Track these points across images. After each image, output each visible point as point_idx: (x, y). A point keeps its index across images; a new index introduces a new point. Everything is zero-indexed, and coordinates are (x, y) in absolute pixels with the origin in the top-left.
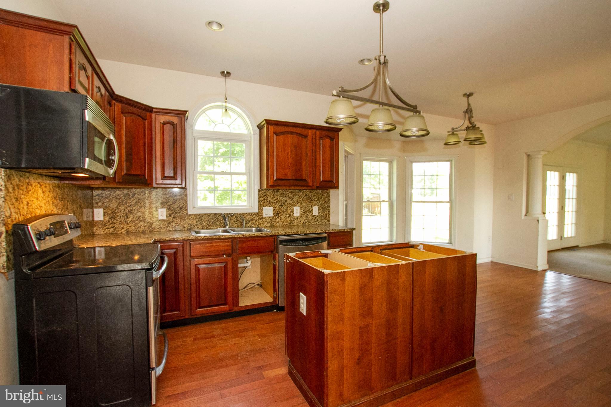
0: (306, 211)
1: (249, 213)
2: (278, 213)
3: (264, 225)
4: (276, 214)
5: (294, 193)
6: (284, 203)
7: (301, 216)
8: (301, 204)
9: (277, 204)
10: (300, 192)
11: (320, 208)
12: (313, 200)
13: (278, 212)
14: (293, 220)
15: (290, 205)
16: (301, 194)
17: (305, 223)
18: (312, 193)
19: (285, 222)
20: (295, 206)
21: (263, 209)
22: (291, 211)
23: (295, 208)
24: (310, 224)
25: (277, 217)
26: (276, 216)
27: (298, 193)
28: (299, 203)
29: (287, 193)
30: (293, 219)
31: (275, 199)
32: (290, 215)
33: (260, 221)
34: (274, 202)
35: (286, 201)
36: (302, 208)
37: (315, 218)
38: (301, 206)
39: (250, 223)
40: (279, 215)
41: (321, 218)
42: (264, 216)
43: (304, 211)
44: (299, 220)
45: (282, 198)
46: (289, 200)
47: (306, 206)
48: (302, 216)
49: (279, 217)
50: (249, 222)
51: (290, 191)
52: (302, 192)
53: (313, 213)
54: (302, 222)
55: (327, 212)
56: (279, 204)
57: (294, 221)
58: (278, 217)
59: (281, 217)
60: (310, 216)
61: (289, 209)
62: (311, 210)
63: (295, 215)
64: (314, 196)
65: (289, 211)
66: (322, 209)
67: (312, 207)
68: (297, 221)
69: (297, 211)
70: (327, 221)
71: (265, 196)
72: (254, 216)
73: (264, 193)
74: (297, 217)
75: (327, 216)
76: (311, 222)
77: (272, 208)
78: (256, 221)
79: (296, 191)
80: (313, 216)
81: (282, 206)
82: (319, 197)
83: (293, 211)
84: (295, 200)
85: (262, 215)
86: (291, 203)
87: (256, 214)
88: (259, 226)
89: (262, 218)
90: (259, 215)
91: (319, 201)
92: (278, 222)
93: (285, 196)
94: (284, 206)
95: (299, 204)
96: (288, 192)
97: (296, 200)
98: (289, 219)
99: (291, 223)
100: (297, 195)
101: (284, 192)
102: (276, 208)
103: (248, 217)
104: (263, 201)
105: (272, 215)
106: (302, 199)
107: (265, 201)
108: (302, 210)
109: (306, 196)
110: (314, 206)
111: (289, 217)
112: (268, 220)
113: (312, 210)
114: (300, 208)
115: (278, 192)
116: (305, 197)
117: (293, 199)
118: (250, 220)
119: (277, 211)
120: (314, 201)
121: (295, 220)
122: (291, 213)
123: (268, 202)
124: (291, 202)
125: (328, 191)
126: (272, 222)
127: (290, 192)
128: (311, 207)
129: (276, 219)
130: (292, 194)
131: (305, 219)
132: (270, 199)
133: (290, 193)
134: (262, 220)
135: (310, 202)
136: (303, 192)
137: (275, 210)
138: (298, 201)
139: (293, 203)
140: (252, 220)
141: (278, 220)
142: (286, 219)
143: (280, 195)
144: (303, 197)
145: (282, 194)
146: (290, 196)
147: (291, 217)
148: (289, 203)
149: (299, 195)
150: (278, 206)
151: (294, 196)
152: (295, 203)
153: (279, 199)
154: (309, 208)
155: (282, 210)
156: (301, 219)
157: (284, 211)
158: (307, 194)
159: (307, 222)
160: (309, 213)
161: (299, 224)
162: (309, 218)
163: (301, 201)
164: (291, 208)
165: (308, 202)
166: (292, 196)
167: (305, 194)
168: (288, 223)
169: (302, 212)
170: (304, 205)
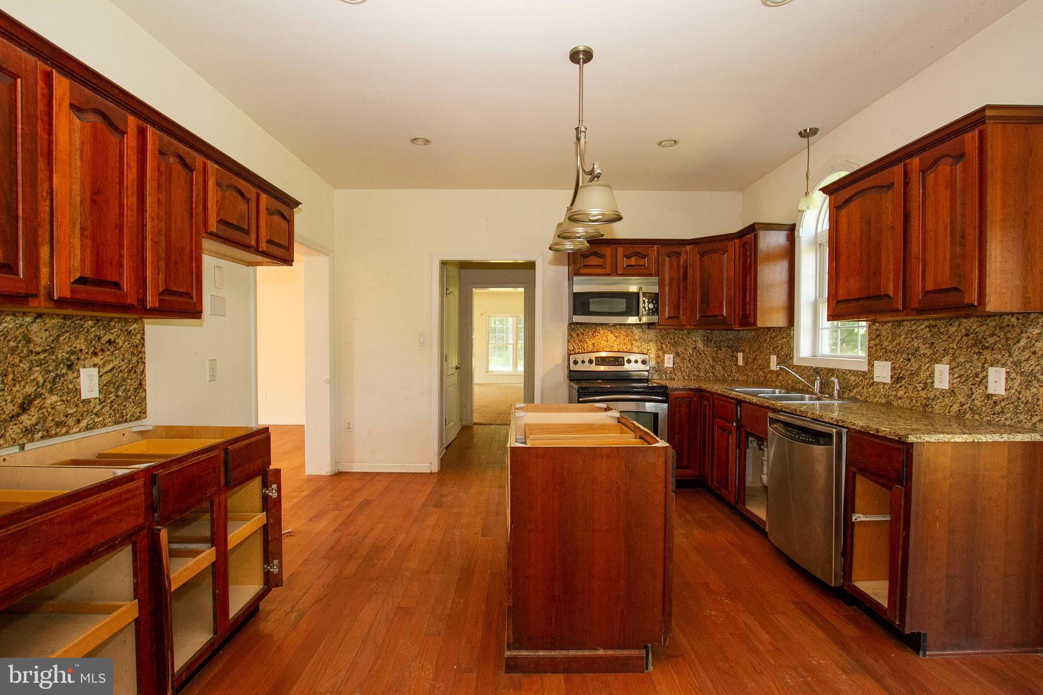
0: (966, 380)
1: (854, 371)
2: (901, 378)
3: (876, 400)
4: (897, 379)
5: (935, 330)
6: (913, 354)
7: (952, 392)
8: (954, 358)
9: (899, 356)
10: (951, 325)
11: (1013, 376)
12: (988, 348)
13: (901, 375)
14: (933, 399)
15: (927, 360)
16: (952, 329)
17: (964, 413)
18: (986, 327)
19: (914, 400)
20: (938, 361)
21: (873, 365)
22: (928, 373)
23: (938, 367)
24: (976, 417)
25: (899, 385)
26: (898, 383)
27: (946, 327)
28: (948, 354)
29: (919, 329)
30: (932, 396)
31: (895, 343)
32: (926, 384)
33: (870, 390)
34: (894, 351)
35: (917, 349)
36: (956, 370)
37: (995, 403)
38: (954, 364)
39: (855, 391)
40: (903, 382)
41: (1016, 407)
42: (876, 380)
43: (959, 377)
44: (946, 400)
45: (909, 342)
46: (923, 347)
47: (968, 366)
48: (956, 390)
49: (903, 387)
50: (854, 389)
51: (927, 323)
52: (957, 324)
53: (986, 388)
54: (956, 408)
56: (904, 356)
57: (934, 403)
58: (901, 386)
59: (906, 388)
60: (978, 392)
61: (924, 368)
62: (981, 376)
63: (935, 387)
64: (992, 335)
65: (923, 375)
66: (1018, 378)
67: (984, 369)
68: (943, 404)
69: (942, 376)
71: (878, 336)
72: (860, 379)
73: (877, 330)
74: (943, 393)
76: (979, 414)
77: (889, 364)
78: (863, 388)
79: (940, 323)
80: (989, 397)
81: (909, 360)
82: (1008, 339)
83: (932, 375)
84: (937, 348)
85: (872, 378)
86: (928, 354)
87: (864, 374)
88: (868, 399)
89: (873, 384)
90: (867, 376)
91: (1009, 350)
92: (900, 398)
93: (916, 337)
94: (913, 360)
95: (947, 359)
96: (923, 326)
97: (940, 346)
98: (923, 394)
99: (927, 406)
100: (942, 333)
101: (914, 327)
102: (897, 366)
103: (853, 378)
104: (875, 348)
105: (888, 381)
106: (955, 344)
107: (878, 347)
108: (956, 376)
109: (967, 335)
110: (992, 366)
111: (923, 389)
112: (882, 390)
113: (986, 377)
114: (951, 369)
115: (902, 328)
116: (965, 339)
117: (933, 343)
118: (855, 385)
119: (899, 372)
120: (993, 349)
121: (938, 399)
122: (928, 381)
123: (883, 351)
124: (929, 352)
126: (889, 396)
127: (928, 326)
128: (983, 367)
129: (897, 390)
130: (931, 331)
131: (962, 400)
132: (886, 343)
133: (927, 329)
134: (872, 388)
135: (980, 353)
136: (959, 325)
137: (894, 368)
138: (944, 350)
139: (934, 354)
140: (857, 385)
141: (900, 393)
142: (916, 393)
143: (906, 333)
144: (959, 338)
145: (909, 331)
146: (925, 336)
147: (928, 390)
148: (924, 355)
149: (949, 334)
150: (902, 360)
151: (936, 336)
152: (937, 355)
153: (902, 342)
154: (975, 371)
155: (908, 370)
156: (952, 398)
157: (913, 372)
158: (971, 331)
159: (970, 412)
160: (974, 385)
161: (947, 411)
162: (973, 400)
163: (953, 348)
164: (929, 367)
165: (974, 354)
166: (931, 336)
167: (964, 330)
168: (921, 404)
169: (955, 381)
170: (963, 361)
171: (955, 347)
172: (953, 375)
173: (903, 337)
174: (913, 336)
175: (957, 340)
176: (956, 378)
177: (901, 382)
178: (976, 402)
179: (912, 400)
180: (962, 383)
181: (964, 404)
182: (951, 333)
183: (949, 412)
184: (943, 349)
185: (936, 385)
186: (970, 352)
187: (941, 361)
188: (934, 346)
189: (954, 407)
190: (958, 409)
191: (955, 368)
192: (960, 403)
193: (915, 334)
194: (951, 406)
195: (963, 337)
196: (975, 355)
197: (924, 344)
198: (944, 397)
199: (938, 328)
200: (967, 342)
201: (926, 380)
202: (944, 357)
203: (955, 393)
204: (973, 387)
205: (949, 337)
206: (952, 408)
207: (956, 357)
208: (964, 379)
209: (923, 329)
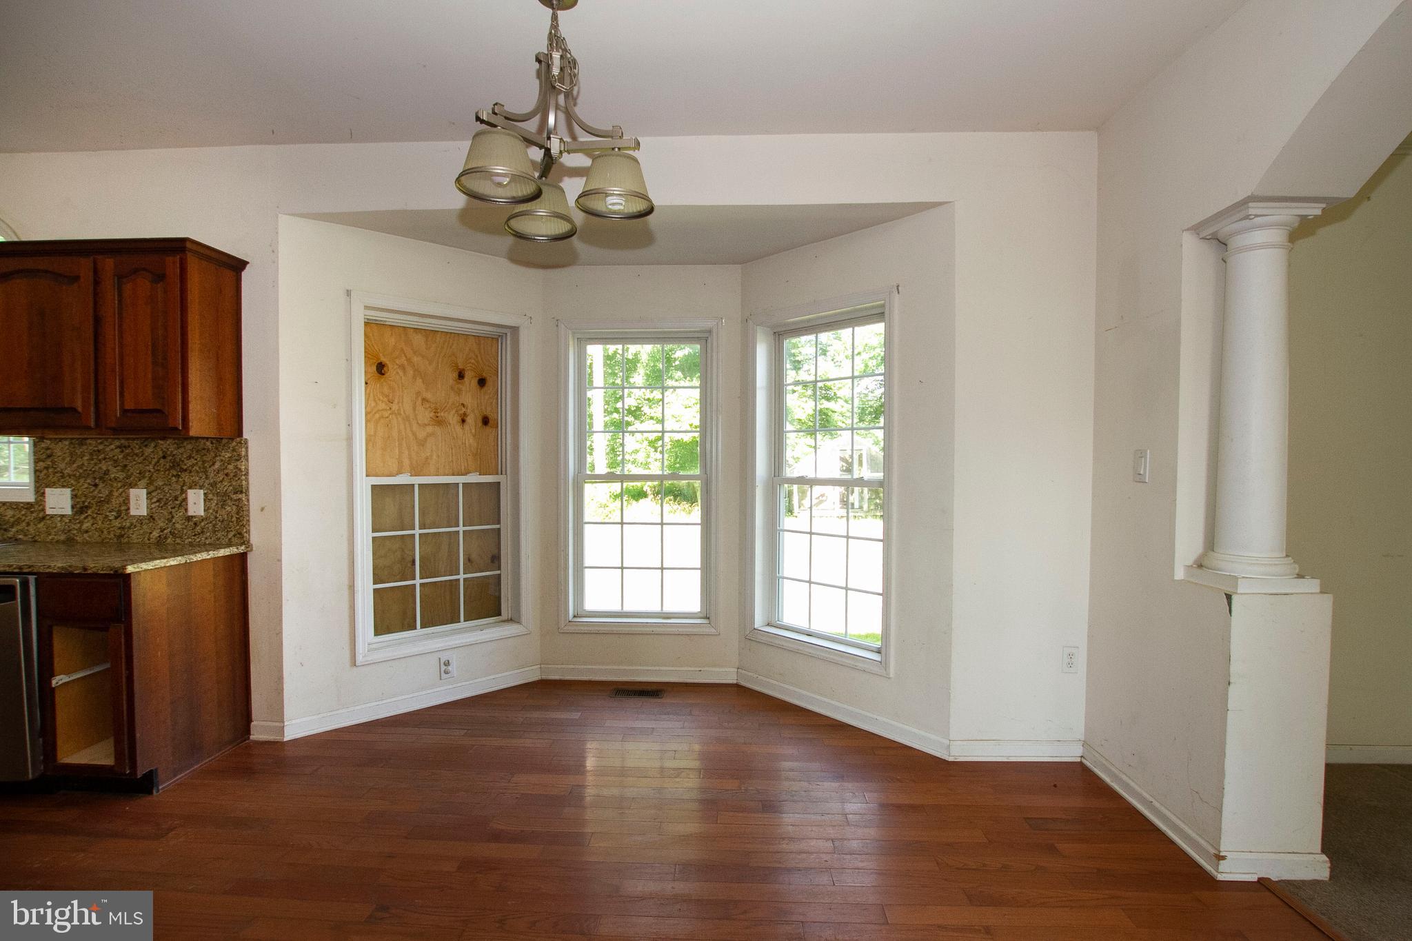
0: (166, 504)
1: (11, 503)
2: (86, 507)
3: (50, 537)
4: (80, 509)
5: (128, 450)
6: (101, 478)
7: (151, 517)
8: (151, 482)
9: (82, 481)
10: (146, 446)
11: (210, 496)
12: (186, 470)
13: (86, 504)
14: (129, 528)
15: (119, 485)
16: (148, 451)
17: (166, 538)
18: (183, 450)
19: (105, 532)
20: (132, 486)
21: (43, 493)
22: (121, 499)
23: (133, 492)
24: (178, 541)
25: (83, 516)
26: (82, 513)
27: (140, 448)
28: (144, 477)
29: (108, 449)
30: (128, 524)
31: (75, 465)
32: (119, 511)
33: (40, 526)
34: (74, 475)
35: (107, 472)
36: (153, 494)
37: (195, 524)
38: (152, 488)
39: (14, 530)
40: (89, 512)
41: (214, 526)
42: (48, 512)
43: (158, 501)
44: (145, 527)
45: (96, 464)
46: (114, 470)
47: (166, 489)
48: (155, 516)
49: (90, 518)
50: (12, 527)
51: (117, 443)
52: (153, 445)
53: (186, 510)
54: (156, 534)
55: (234, 508)
56: (89, 481)
57: (131, 531)
58: (87, 516)
59: (93, 518)
60: (178, 515)
61: (116, 494)
62: (180, 499)
63: (131, 514)
64: (190, 457)
65: (115, 502)
66: (215, 498)
67: (183, 492)
68: (141, 532)
69: (139, 502)
70: (234, 536)
71: (48, 457)
72: (23, 513)
73: (47, 449)
74: (140, 519)
75: (234, 519)
76: (181, 537)
77: (68, 491)
78: (28, 524)
79: (135, 444)
80: (189, 518)
81: (96, 485)
82: (204, 462)
83: (126, 502)
84: (131, 471)
85: (43, 510)
86: (121, 477)
87: (29, 506)
88: (37, 538)
89: (44, 518)
90: (34, 508)
91: (205, 472)
92: (87, 532)
93: (105, 459)
94: (101, 485)
95: (144, 482)
96: (113, 447)
97: (134, 470)
98: (117, 523)
99: (122, 536)
100: (137, 455)
101: (101, 447)
102: (80, 493)
103: (10, 513)
104: (45, 472)
105: (68, 512)
106: (151, 467)
107: (50, 470)
108: (155, 500)
109: (164, 457)
110: (190, 488)
111: (116, 518)
112: (59, 524)
113: (185, 500)
114: (149, 493)
115: (84, 447)
116: (162, 461)
117: (126, 466)
118: (13, 522)
119: (83, 500)
120: (191, 472)
121: (135, 526)
122: (123, 508)
123: (57, 475)
124: (121, 475)
125: (234, 443)
126: (69, 531)
127: (118, 447)
128: (182, 490)
129: (81, 523)
130: (122, 452)
131: (162, 524)
132: (62, 466)
133: (119, 450)
134: (43, 523)
135: (178, 476)
136: (155, 446)
137: (76, 496)
138: (140, 473)
139: (128, 477)
140: (17, 522)
141: (86, 526)
142: (108, 523)
143: (91, 454)
144: (156, 460)
145: (94, 451)
146: (116, 457)
147: (122, 518)
148: (116, 479)
149: (144, 456)
150: (86, 485)
151: (129, 458)
152: (132, 479)
153: (86, 465)
154: (174, 494)
155: (95, 497)
156: (151, 524)
157: (102, 499)
158: (169, 453)
159: (171, 536)
160: (174, 508)
161: (146, 539)
162: (174, 523)
163: (150, 471)
164: (122, 493)
165: (172, 476)
166: (124, 457)
167: (161, 453)
168: (115, 535)
169: (153, 506)
170: (160, 484)
171: (152, 470)
172: (151, 499)
173: (86, 458)
174: (100, 457)
175: (153, 463)
176: (155, 503)
177: (87, 513)
178: (177, 526)
179: (102, 532)
180: (162, 507)
181: (164, 529)
182: (147, 454)
183: (149, 540)
184: (138, 472)
185: (133, 512)
186: (168, 475)
187: (136, 485)
188: (127, 468)
189: (154, 533)
190: (158, 535)
191: (152, 492)
192: (161, 528)
193: (103, 455)
194: (151, 533)
195: (160, 458)
196: (174, 478)
197: (115, 467)
198: (142, 524)
199: (132, 449)
200: (164, 465)
201: (120, 506)
202: (140, 480)
203: (154, 519)
204: (173, 510)
205: (145, 459)
206: (152, 535)
207: (153, 481)
208: (163, 503)
209: (112, 450)
